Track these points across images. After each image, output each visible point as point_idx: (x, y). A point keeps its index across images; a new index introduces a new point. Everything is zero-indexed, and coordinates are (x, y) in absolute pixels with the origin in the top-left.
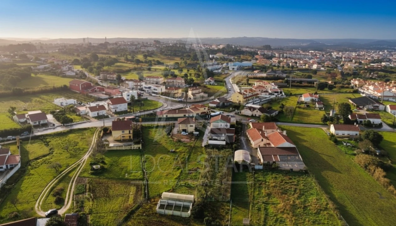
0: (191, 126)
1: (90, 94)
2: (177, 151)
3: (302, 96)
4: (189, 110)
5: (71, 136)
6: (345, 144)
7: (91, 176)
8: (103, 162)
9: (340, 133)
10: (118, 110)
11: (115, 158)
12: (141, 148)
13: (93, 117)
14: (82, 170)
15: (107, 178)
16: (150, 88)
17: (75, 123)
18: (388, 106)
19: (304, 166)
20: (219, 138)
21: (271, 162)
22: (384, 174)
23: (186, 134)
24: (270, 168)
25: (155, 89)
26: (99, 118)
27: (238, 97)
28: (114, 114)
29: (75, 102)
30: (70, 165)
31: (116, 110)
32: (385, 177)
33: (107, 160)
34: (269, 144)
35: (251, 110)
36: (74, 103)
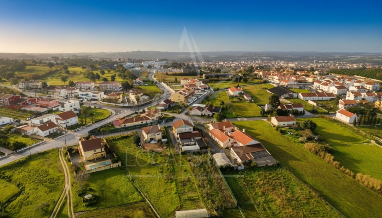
0: (158, 134)
1: (23, 108)
2: (158, 162)
3: (228, 90)
4: (144, 117)
5: (34, 164)
6: (289, 133)
7: (88, 209)
8: (91, 190)
9: (282, 124)
10: (69, 125)
11: (101, 182)
12: (120, 165)
13: (46, 137)
14: (74, 203)
15: (107, 207)
16: (87, 95)
17: (29, 147)
18: (300, 95)
19: (274, 160)
20: (190, 143)
21: (247, 161)
22: (332, 157)
23: (155, 143)
24: (250, 167)
25: (94, 96)
26: (53, 136)
27: (179, 97)
28: (66, 130)
29: (11, 120)
30: (56, 200)
31: (67, 125)
32: (334, 160)
33: (93, 186)
34: (235, 143)
35: (200, 110)
36: (10, 122)
